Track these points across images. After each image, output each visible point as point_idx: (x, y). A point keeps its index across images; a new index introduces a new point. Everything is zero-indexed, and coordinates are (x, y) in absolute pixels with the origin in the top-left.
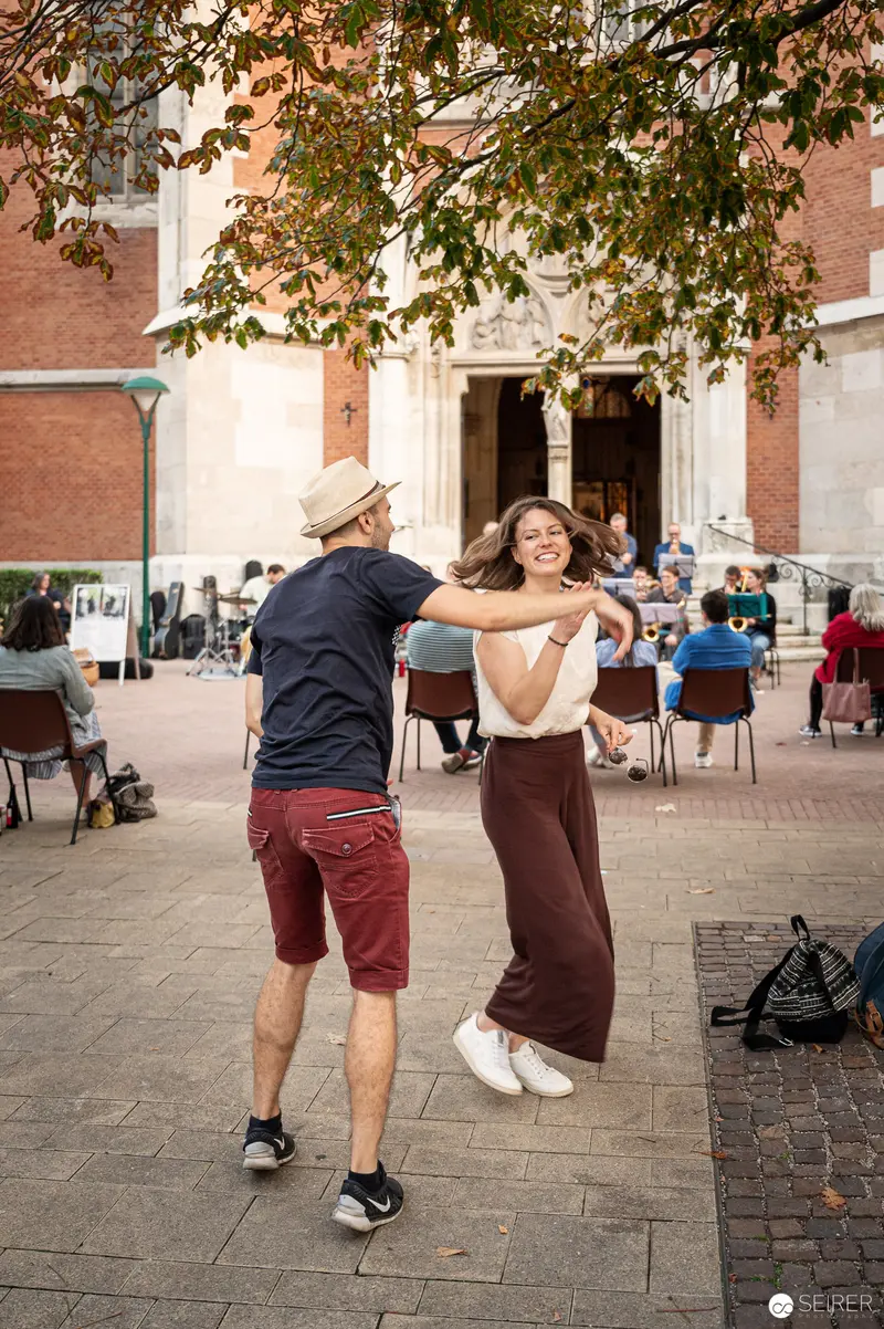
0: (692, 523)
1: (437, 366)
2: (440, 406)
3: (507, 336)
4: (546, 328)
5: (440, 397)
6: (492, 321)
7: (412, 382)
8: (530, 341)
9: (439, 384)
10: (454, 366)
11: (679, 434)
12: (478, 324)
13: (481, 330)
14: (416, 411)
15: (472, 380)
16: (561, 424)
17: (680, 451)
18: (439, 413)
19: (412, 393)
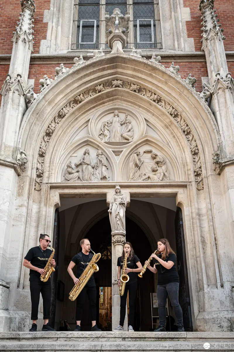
0: (222, 286)
1: (40, 184)
2: (40, 208)
3: (86, 173)
4: (110, 171)
5: (40, 202)
6: (77, 166)
7: (21, 188)
8: (99, 176)
9: (40, 194)
10: (52, 187)
11: (201, 227)
12: (69, 167)
13: (70, 170)
14: (21, 206)
15: (62, 197)
16: (120, 219)
17: (202, 237)
18: (39, 212)
19: (20, 194)
